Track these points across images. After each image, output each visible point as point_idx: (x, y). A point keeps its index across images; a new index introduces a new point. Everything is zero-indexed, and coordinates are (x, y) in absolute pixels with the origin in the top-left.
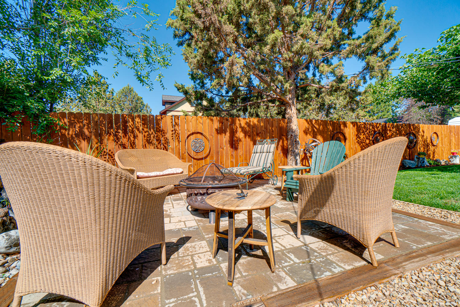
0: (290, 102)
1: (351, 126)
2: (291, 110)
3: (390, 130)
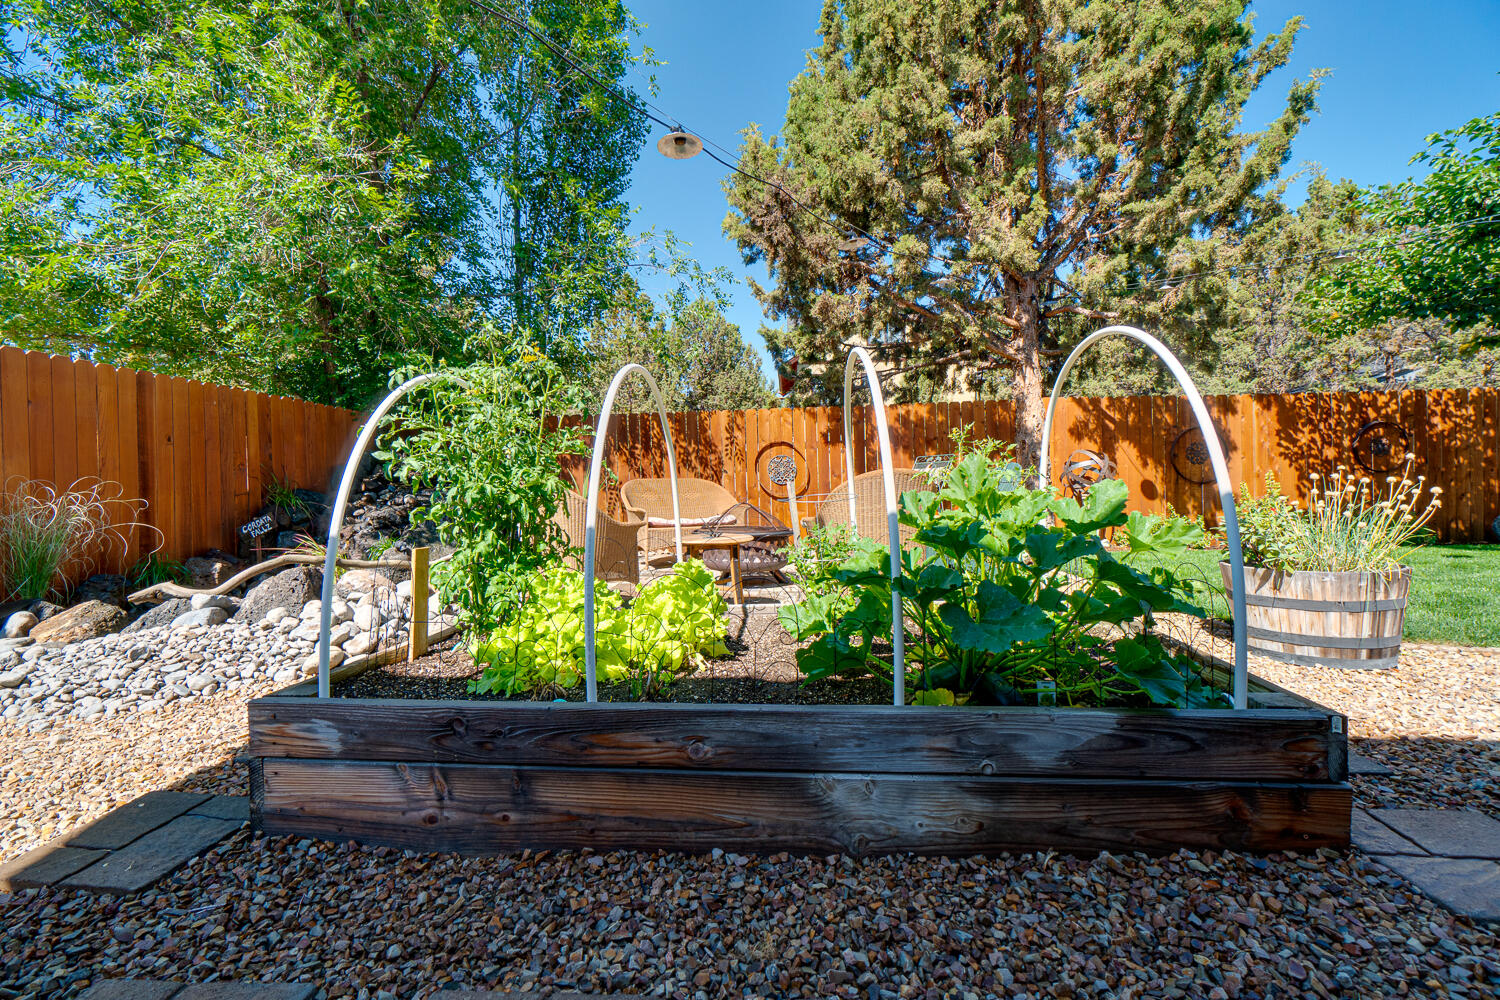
0: (1020, 357)
1: (1255, 406)
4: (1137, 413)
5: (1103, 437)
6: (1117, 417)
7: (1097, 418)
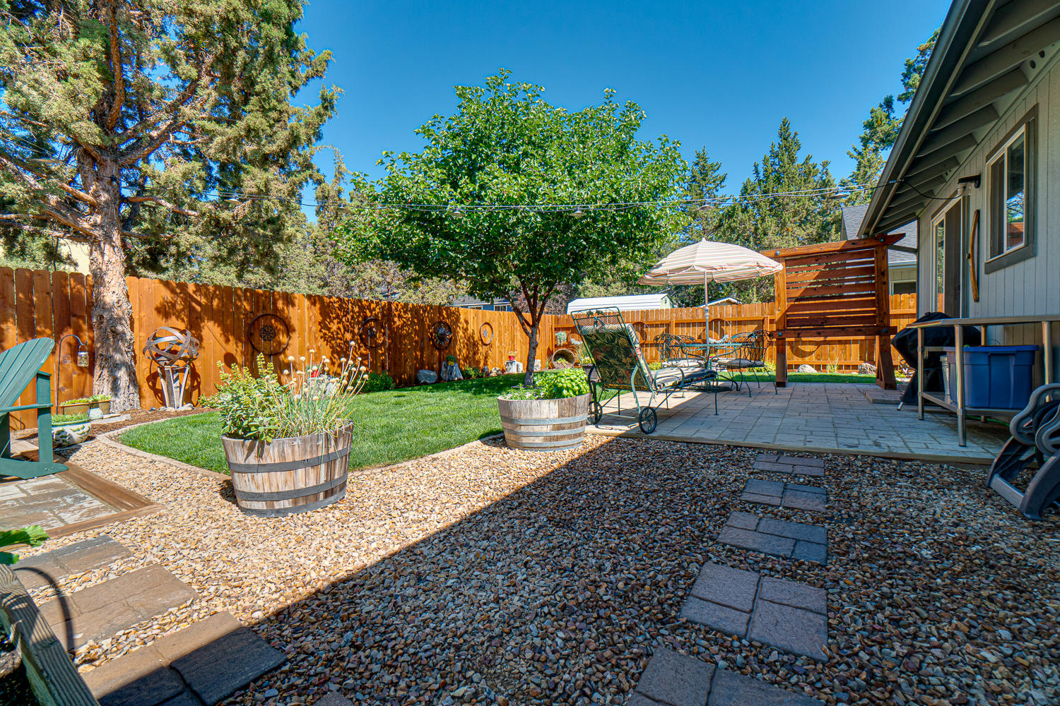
0: (97, 233)
1: (307, 303)
2: (102, 254)
3: (400, 317)
4: (221, 299)
5: (189, 316)
6: (203, 301)
7: (184, 300)
